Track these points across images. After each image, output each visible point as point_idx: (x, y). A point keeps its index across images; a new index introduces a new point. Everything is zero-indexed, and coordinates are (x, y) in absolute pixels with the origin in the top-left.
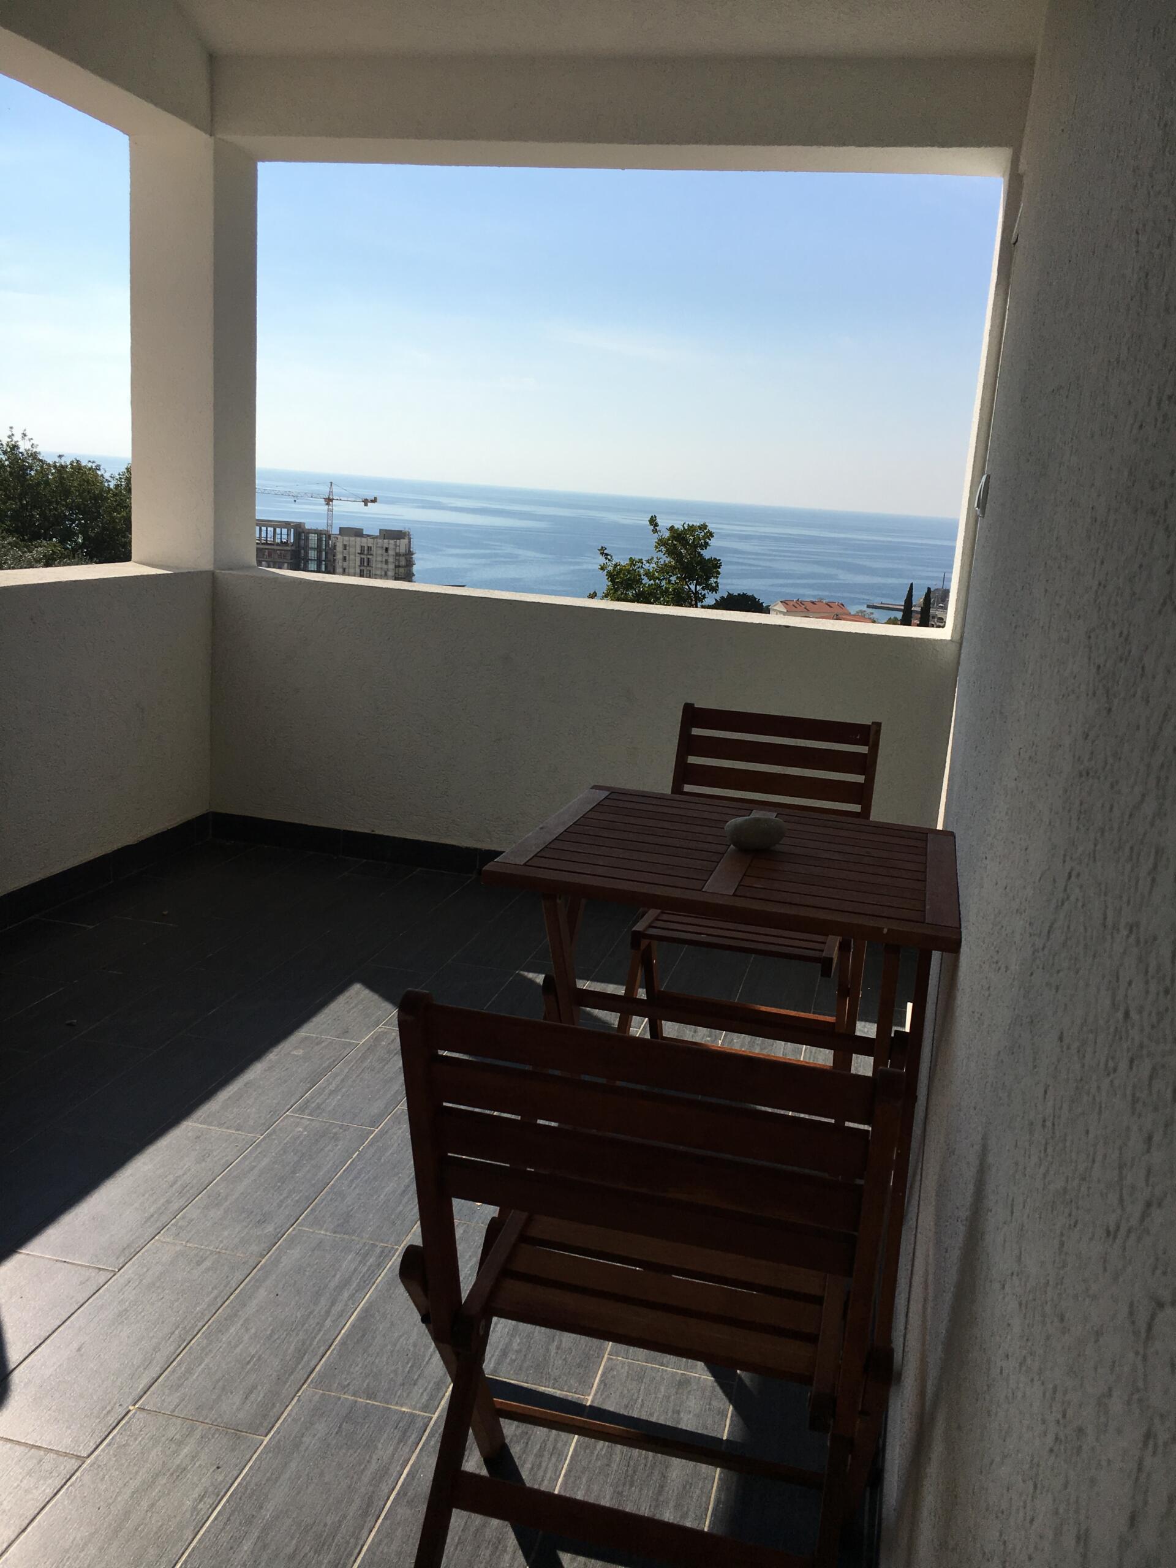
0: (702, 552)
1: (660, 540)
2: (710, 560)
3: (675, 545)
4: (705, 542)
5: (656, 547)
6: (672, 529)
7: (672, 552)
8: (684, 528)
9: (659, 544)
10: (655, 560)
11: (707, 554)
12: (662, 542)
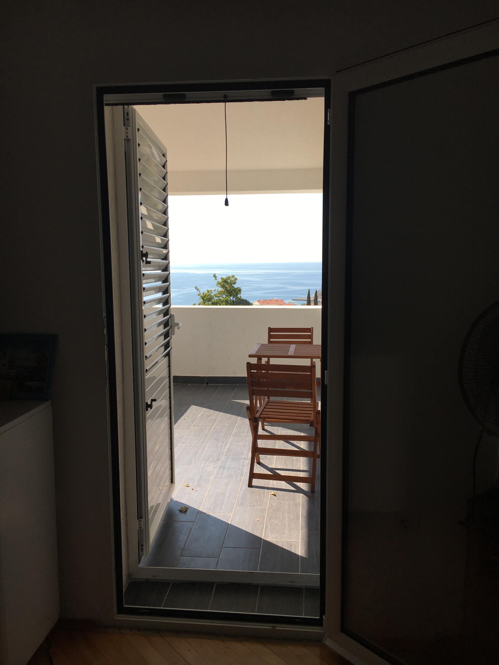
0: (234, 286)
1: (218, 282)
2: (237, 288)
3: (224, 284)
4: (235, 282)
5: (217, 285)
6: (222, 278)
7: (223, 286)
8: (226, 278)
9: (218, 284)
10: (217, 290)
11: (235, 286)
12: (219, 283)
